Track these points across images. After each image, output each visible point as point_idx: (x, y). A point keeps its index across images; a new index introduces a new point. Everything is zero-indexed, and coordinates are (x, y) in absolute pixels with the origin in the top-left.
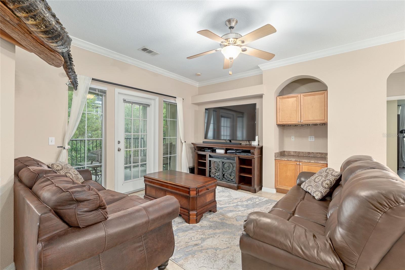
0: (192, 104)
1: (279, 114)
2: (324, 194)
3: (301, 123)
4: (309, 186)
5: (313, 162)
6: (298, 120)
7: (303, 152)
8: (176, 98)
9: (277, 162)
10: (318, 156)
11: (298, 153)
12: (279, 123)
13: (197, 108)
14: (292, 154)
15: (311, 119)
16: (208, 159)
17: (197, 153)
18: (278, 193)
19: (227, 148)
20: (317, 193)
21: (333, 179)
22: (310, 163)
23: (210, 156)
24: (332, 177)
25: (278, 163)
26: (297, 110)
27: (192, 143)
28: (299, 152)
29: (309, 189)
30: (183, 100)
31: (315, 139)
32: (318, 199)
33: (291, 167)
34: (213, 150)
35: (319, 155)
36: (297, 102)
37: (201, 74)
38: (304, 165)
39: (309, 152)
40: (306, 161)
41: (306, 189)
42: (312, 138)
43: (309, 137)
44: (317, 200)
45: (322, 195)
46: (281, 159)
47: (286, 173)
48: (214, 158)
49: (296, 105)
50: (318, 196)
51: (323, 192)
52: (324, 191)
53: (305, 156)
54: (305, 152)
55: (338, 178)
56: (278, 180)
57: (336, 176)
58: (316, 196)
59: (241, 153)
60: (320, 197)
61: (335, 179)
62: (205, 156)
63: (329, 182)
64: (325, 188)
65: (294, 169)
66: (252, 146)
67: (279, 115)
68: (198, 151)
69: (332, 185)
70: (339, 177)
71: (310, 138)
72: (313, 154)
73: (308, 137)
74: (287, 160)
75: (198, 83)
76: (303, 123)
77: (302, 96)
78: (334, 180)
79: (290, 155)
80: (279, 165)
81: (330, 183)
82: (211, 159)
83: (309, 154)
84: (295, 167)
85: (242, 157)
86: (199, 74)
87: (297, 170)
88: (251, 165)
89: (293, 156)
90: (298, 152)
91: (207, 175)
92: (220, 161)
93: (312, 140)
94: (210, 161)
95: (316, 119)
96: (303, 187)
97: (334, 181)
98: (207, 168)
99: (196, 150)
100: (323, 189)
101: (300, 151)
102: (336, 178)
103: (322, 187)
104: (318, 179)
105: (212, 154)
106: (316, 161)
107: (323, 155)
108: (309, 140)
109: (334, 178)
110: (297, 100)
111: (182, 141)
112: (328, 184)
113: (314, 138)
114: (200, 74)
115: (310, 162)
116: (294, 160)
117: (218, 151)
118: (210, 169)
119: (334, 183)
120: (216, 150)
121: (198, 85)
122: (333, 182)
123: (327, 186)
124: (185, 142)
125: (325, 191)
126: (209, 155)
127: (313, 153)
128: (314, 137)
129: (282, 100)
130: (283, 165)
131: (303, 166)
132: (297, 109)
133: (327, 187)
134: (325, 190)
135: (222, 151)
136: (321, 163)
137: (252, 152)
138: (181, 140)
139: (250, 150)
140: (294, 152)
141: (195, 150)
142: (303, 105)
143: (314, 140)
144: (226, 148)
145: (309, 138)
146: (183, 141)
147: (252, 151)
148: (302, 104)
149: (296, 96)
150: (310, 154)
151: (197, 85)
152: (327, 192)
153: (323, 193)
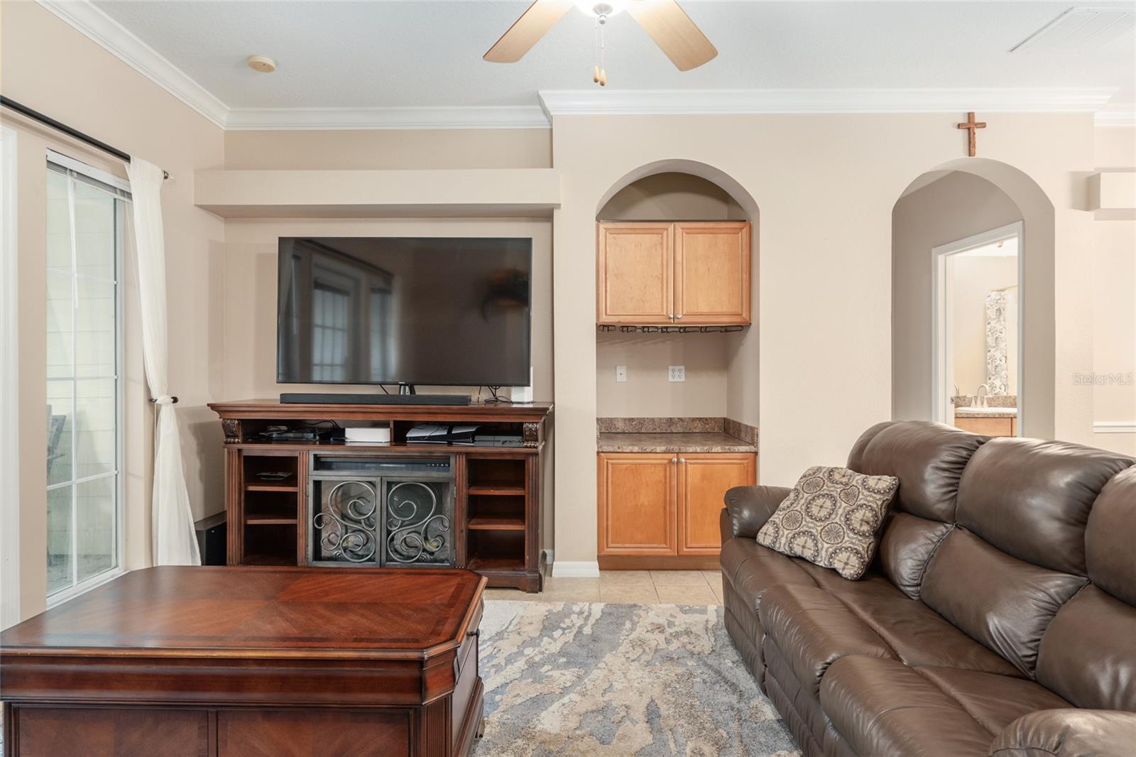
0: (195, 205)
1: (606, 287)
2: (866, 556)
3: (676, 321)
4: (798, 534)
5: (718, 449)
6: (667, 312)
7: (653, 420)
8: (127, 158)
9: (605, 460)
10: (695, 431)
11: (640, 423)
12: (605, 319)
13: (218, 230)
14: (621, 426)
15: (704, 308)
16: (308, 474)
17: (240, 451)
18: (608, 575)
19: (400, 418)
20: (843, 556)
21: (878, 502)
22: (709, 456)
23: (320, 464)
24: (874, 498)
25: (610, 466)
26: (665, 276)
27: (208, 405)
28: (640, 419)
29: (804, 547)
30: (166, 178)
31: (686, 377)
32: (855, 576)
33: (652, 473)
34: (334, 435)
35: (698, 427)
36: (662, 249)
37: (277, 64)
38: (690, 464)
39: (671, 419)
40: (699, 450)
41: (791, 549)
42: (677, 374)
43: (670, 367)
44: (851, 580)
45: (862, 560)
46: (620, 450)
47: (635, 497)
48: (339, 469)
49: (660, 258)
50: (849, 566)
51: (861, 549)
52: (863, 547)
53: (658, 430)
54: (660, 419)
55: (889, 497)
56: (610, 528)
57: (885, 491)
58: (844, 569)
59: (477, 438)
60: (858, 568)
61: (884, 501)
62: (289, 464)
63: (869, 515)
64: (864, 535)
65: (661, 482)
66: (514, 406)
67: (606, 291)
68: (245, 442)
69: (879, 523)
70: (892, 492)
71: (673, 371)
72: (681, 423)
73: (668, 369)
74: (640, 451)
75: (229, 108)
76: (682, 321)
77: (679, 231)
78: (882, 504)
79: (613, 431)
80: (612, 472)
81: (872, 516)
82: (324, 475)
83: (669, 426)
84: (665, 470)
85: (482, 454)
86: (270, 62)
87: (673, 483)
88: (521, 483)
89: (624, 433)
90: (638, 419)
91: (306, 551)
92: (377, 480)
93: (677, 379)
94: (317, 484)
95: (718, 309)
96: (774, 543)
97: (883, 510)
98: (305, 523)
99: (236, 436)
100: (860, 541)
101: (646, 417)
102: (887, 499)
103: (851, 535)
104: (821, 507)
105: (326, 451)
106: (727, 447)
107: (707, 426)
108: (671, 379)
109: (880, 499)
110: (662, 244)
111: (154, 396)
112: (868, 523)
113: (683, 373)
114: (274, 65)
115: (708, 452)
116: (663, 448)
117: (356, 436)
118: (319, 521)
119: (883, 514)
120: (344, 430)
121: (224, 117)
122: (881, 514)
123: (865, 528)
124: (175, 400)
125: (865, 546)
126: (315, 456)
127: (681, 419)
128: (683, 367)
129: (615, 239)
130: (626, 469)
131: (689, 466)
132: (662, 274)
133: (868, 530)
134: (863, 541)
135: (380, 437)
136: (742, 452)
137: (530, 429)
138: (148, 390)
139: (522, 424)
140: (625, 419)
141: (228, 436)
142: (681, 262)
143: (683, 379)
144: (395, 422)
145: (670, 373)
146: (162, 398)
147: (530, 426)
148: (679, 258)
149: (662, 229)
150: (674, 426)
151: (222, 116)
152: (871, 546)
153: (863, 552)
